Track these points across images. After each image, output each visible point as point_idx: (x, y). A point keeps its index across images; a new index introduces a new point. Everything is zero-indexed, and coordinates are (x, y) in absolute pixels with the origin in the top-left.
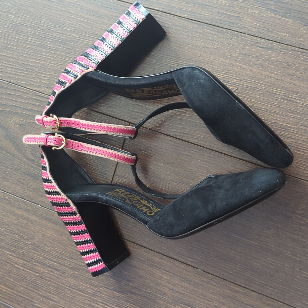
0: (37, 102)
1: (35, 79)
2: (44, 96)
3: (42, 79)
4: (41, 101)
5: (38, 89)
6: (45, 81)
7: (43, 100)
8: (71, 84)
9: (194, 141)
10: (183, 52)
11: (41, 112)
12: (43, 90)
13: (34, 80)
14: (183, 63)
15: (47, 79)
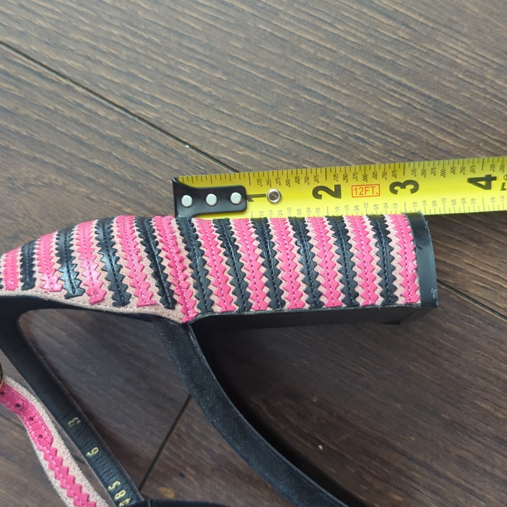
0: (7, 82)
1: (10, 9)
2: (34, 69)
3: (34, 13)
4: (20, 80)
5: (15, 42)
6: (45, 22)
7: (28, 80)
8: (94, 307)
9: (481, 295)
10: (498, 29)
11: (13, 113)
12: (33, 48)
13: (8, 12)
14: (493, 62)
15: (51, 16)
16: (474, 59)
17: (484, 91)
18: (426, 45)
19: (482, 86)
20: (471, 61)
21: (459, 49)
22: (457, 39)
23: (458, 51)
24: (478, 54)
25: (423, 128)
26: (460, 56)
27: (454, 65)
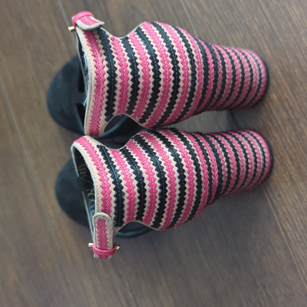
16: (300, 22)
17: (295, 39)
18: (285, 3)
19: (295, 36)
20: (298, 22)
21: (297, 13)
22: (299, 8)
23: (296, 13)
24: (303, 20)
25: (262, 39)
26: (295, 17)
27: (290, 19)
